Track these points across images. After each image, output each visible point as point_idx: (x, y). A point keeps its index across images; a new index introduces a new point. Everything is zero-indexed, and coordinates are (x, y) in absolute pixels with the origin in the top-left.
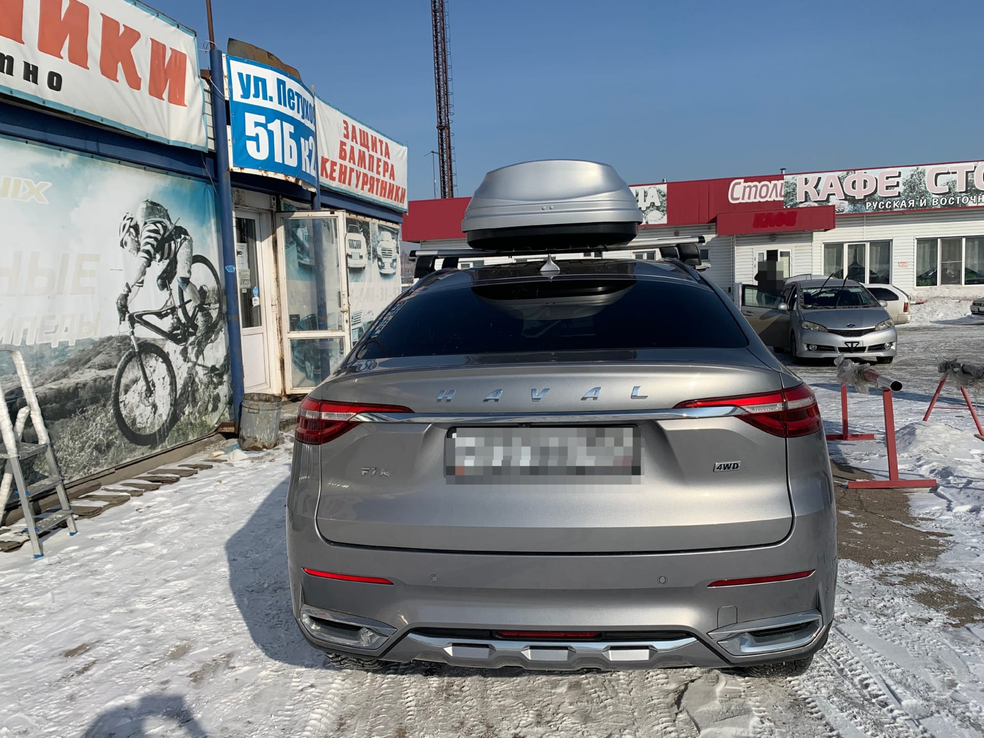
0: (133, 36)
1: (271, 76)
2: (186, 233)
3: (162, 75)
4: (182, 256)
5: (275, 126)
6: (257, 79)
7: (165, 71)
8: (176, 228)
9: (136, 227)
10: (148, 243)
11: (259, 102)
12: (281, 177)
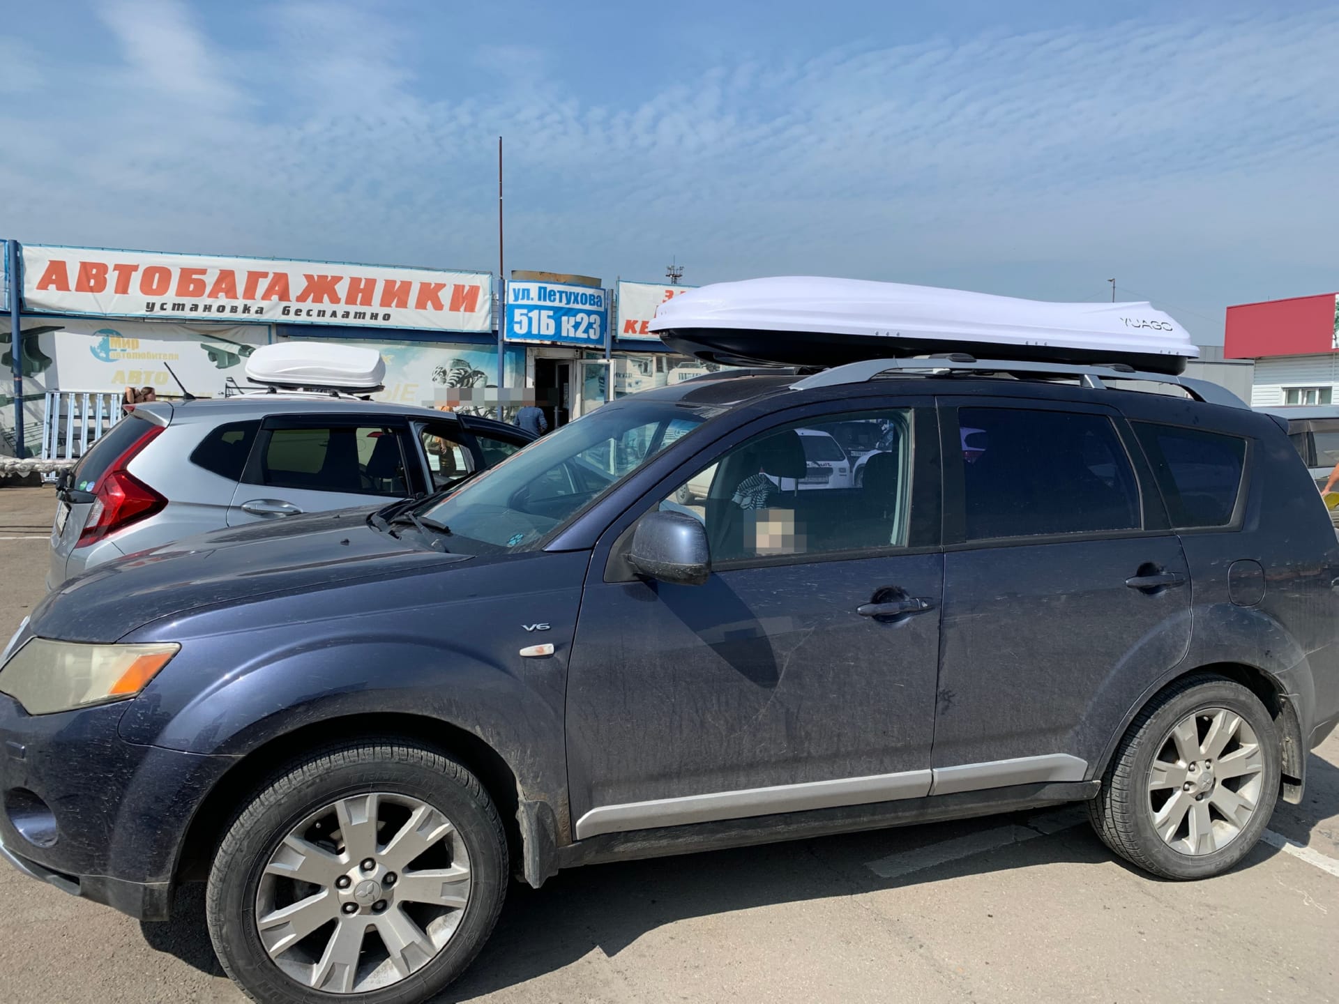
0: (440, 286)
1: (534, 288)
2: (483, 374)
3: (461, 300)
4: (478, 384)
5: (534, 314)
6: (524, 290)
7: (463, 298)
8: (474, 372)
9: (445, 372)
10: (451, 379)
11: (525, 302)
12: (537, 341)
